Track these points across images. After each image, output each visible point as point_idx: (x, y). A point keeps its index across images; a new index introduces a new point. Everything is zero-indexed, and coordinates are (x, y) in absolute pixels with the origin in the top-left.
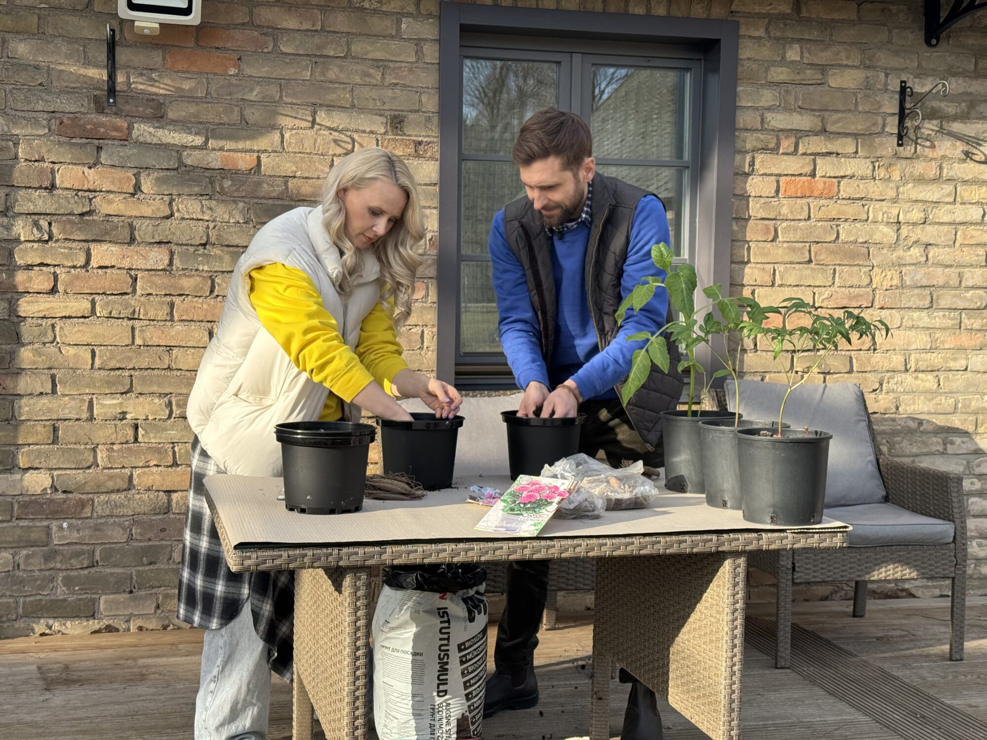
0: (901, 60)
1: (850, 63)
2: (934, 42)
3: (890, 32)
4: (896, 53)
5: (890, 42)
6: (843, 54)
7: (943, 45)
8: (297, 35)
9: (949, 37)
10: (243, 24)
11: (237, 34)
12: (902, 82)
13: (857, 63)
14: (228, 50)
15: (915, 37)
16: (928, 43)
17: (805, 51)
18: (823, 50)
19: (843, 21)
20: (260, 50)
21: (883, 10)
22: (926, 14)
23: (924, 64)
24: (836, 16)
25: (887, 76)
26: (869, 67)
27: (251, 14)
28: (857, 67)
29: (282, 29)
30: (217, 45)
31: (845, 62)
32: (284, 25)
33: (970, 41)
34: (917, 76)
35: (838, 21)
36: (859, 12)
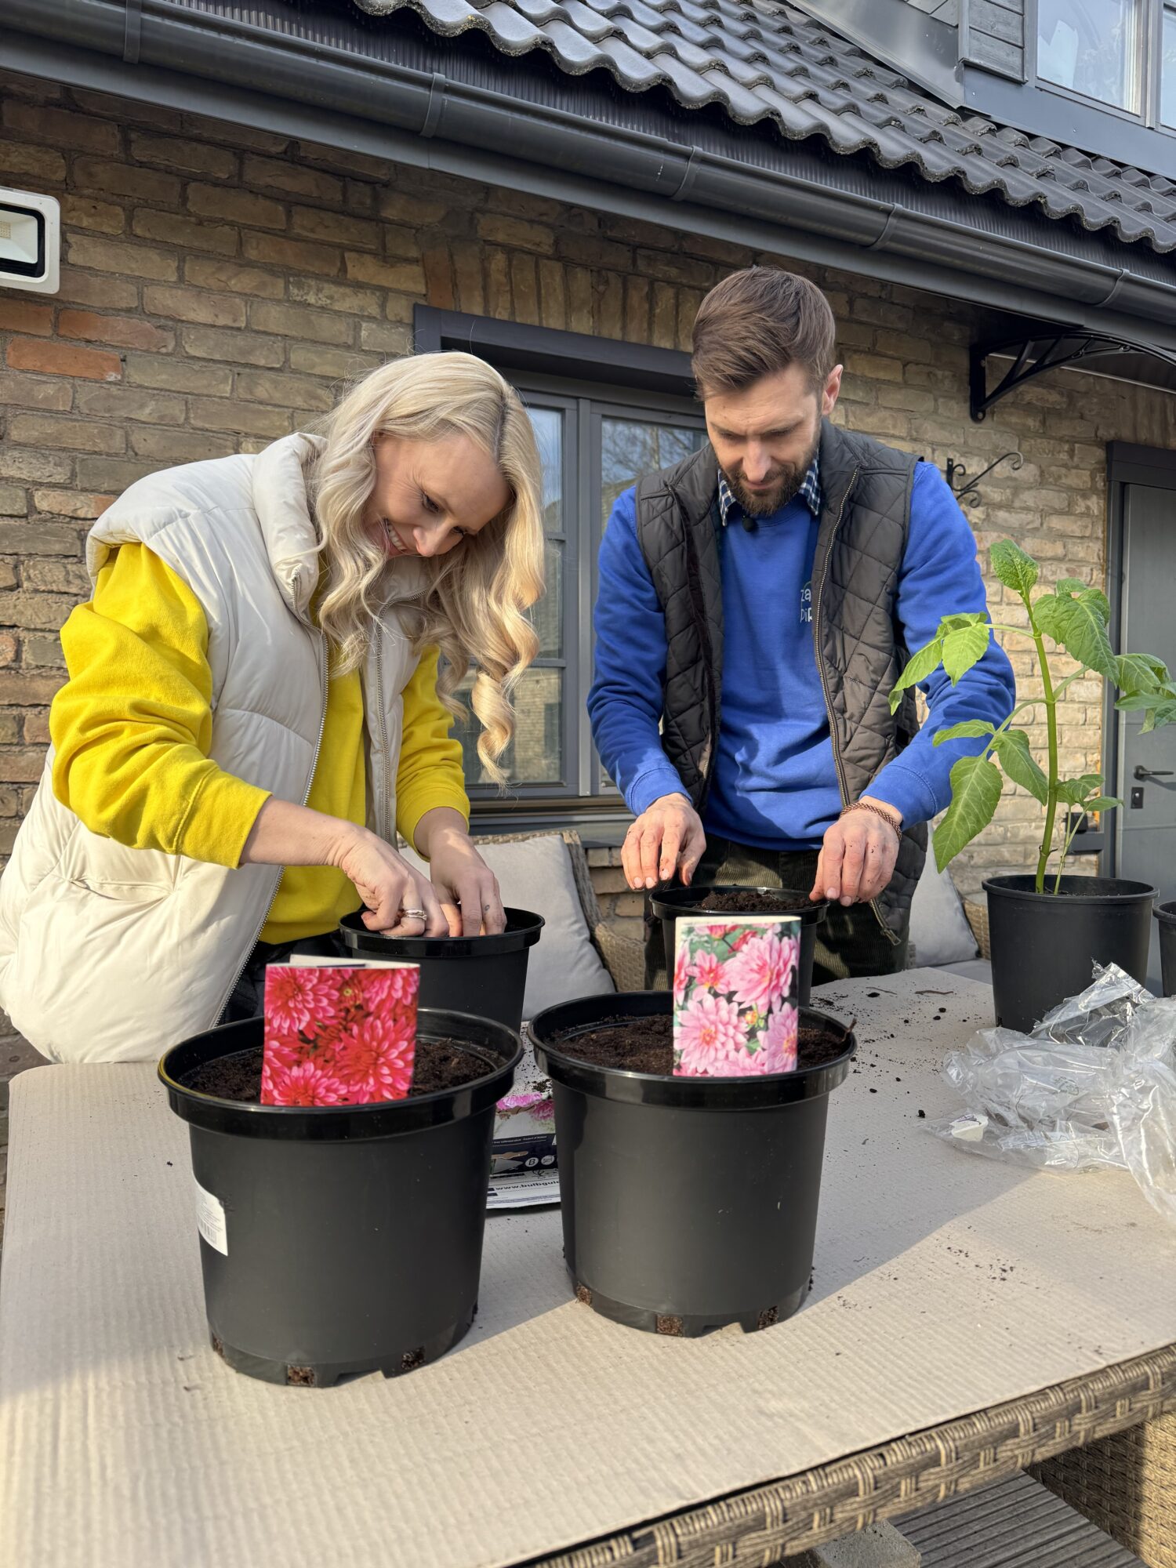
0: (947, 434)
1: (897, 433)
2: (980, 415)
3: (936, 400)
4: (942, 426)
5: (936, 411)
6: (889, 422)
7: (988, 421)
8: (211, 332)
9: (993, 413)
10: (129, 310)
11: (120, 323)
12: (949, 460)
13: (904, 434)
14: (106, 345)
15: (959, 409)
16: (974, 417)
17: (850, 414)
18: (869, 415)
19: (889, 382)
20: (155, 350)
21: (929, 374)
22: (971, 383)
23: (970, 441)
24: (882, 375)
25: (934, 451)
26: (915, 440)
27: (140, 296)
28: (902, 439)
29: (188, 322)
30: (87, 337)
31: (892, 432)
32: (191, 316)
33: (1014, 420)
34: (963, 455)
35: (884, 382)
36: (904, 373)
